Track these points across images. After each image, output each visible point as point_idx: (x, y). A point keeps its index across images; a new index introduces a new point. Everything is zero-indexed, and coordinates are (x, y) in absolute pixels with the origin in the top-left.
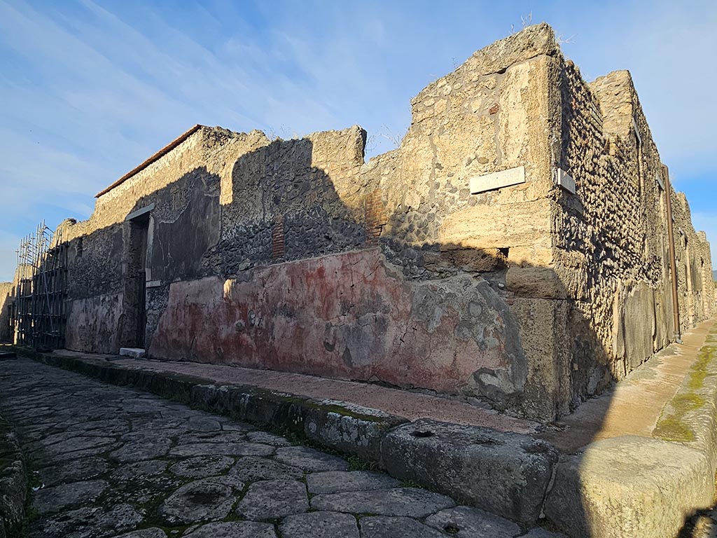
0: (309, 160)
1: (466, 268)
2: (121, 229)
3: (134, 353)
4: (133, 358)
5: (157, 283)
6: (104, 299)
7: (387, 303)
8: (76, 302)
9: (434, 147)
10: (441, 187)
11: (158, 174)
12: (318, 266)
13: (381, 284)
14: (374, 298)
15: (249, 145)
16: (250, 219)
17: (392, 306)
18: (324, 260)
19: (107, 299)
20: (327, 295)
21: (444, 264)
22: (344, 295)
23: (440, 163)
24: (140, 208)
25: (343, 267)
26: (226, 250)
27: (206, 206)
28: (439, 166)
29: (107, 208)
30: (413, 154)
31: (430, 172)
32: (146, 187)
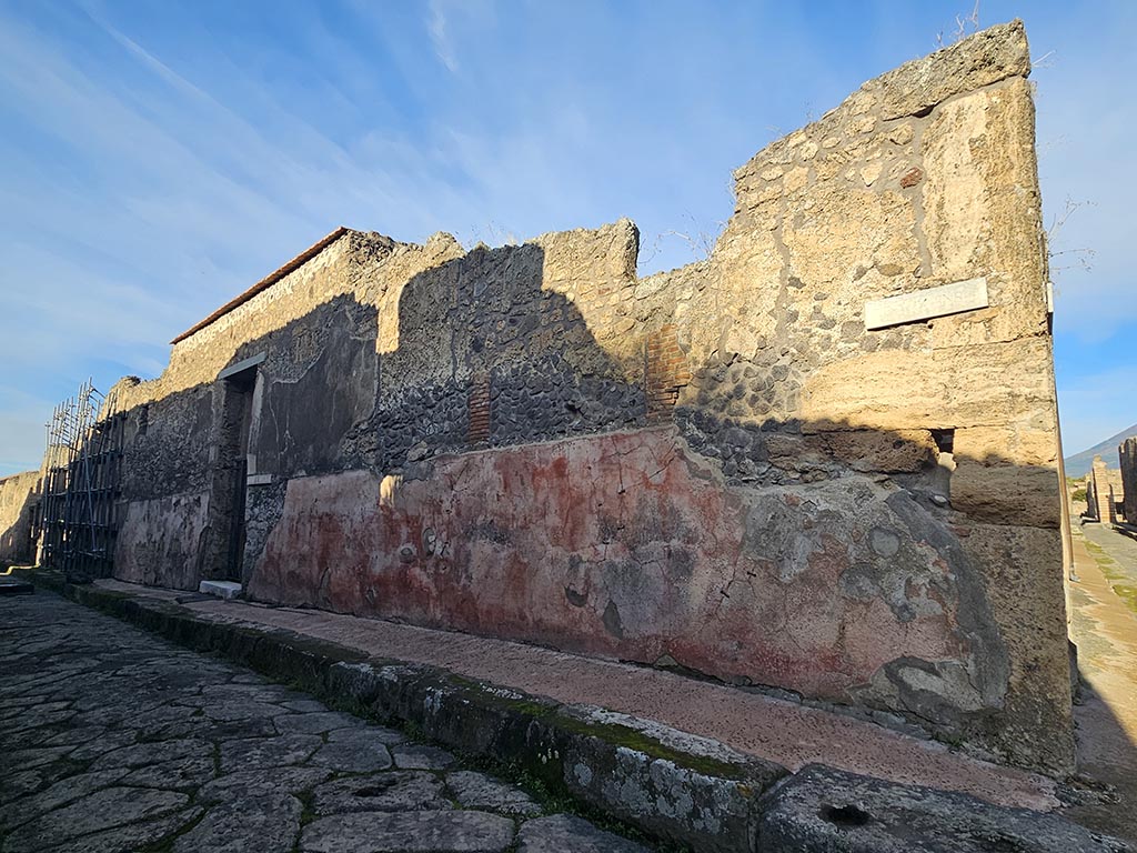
0: (538, 278)
1: (858, 464)
2: (210, 392)
3: (224, 590)
4: (220, 598)
5: (266, 479)
6: (178, 502)
7: (692, 525)
8: (134, 504)
9: (784, 249)
10: (801, 319)
11: (272, 307)
12: (556, 456)
13: (679, 490)
14: (665, 514)
15: (430, 256)
16: (429, 377)
17: (702, 531)
18: (566, 447)
19: (183, 502)
20: (572, 508)
21: (812, 458)
22: (605, 507)
23: (797, 276)
24: (243, 359)
25: (602, 459)
26: (385, 427)
27: (352, 355)
28: (796, 282)
29: (189, 360)
30: (741, 263)
31: (776, 293)
32: (252, 326)
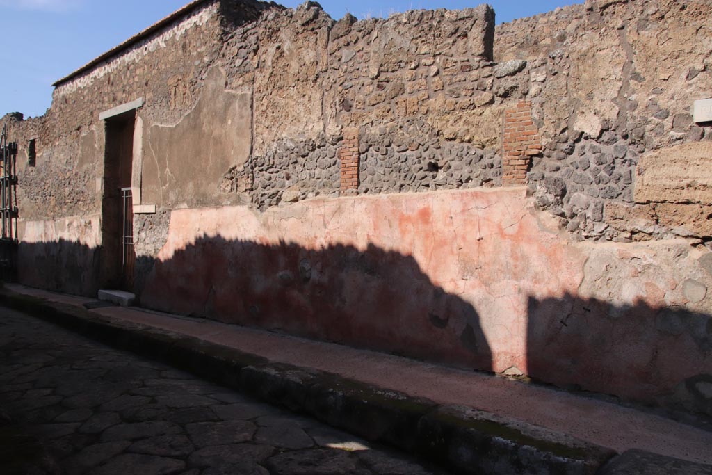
1: (678, 229)
2: (92, 131)
3: (121, 299)
4: (118, 305)
5: (151, 209)
6: (70, 224)
7: (538, 269)
8: (28, 224)
9: (630, 48)
10: (640, 108)
11: (147, 58)
12: (421, 206)
13: (530, 240)
14: (516, 259)
15: (300, 22)
16: (301, 130)
17: (547, 274)
18: (430, 199)
19: (75, 224)
20: (434, 249)
21: (641, 223)
22: (465, 250)
23: (637, 71)
24: (121, 103)
25: (463, 211)
26: (261, 171)
27: (227, 106)
28: (636, 76)
29: (71, 102)
30: (590, 55)
31: (620, 84)
32: (128, 74)
